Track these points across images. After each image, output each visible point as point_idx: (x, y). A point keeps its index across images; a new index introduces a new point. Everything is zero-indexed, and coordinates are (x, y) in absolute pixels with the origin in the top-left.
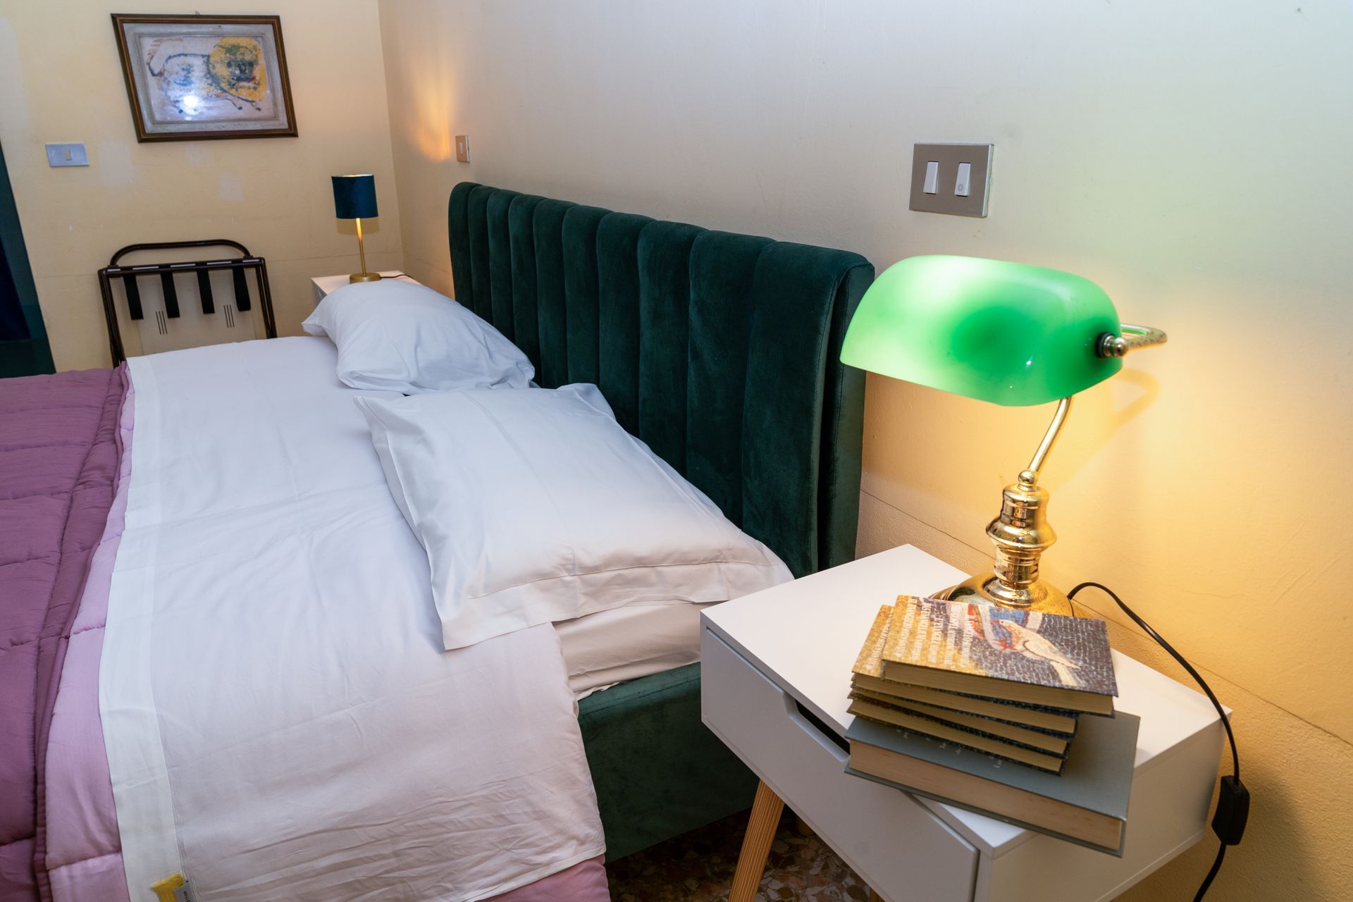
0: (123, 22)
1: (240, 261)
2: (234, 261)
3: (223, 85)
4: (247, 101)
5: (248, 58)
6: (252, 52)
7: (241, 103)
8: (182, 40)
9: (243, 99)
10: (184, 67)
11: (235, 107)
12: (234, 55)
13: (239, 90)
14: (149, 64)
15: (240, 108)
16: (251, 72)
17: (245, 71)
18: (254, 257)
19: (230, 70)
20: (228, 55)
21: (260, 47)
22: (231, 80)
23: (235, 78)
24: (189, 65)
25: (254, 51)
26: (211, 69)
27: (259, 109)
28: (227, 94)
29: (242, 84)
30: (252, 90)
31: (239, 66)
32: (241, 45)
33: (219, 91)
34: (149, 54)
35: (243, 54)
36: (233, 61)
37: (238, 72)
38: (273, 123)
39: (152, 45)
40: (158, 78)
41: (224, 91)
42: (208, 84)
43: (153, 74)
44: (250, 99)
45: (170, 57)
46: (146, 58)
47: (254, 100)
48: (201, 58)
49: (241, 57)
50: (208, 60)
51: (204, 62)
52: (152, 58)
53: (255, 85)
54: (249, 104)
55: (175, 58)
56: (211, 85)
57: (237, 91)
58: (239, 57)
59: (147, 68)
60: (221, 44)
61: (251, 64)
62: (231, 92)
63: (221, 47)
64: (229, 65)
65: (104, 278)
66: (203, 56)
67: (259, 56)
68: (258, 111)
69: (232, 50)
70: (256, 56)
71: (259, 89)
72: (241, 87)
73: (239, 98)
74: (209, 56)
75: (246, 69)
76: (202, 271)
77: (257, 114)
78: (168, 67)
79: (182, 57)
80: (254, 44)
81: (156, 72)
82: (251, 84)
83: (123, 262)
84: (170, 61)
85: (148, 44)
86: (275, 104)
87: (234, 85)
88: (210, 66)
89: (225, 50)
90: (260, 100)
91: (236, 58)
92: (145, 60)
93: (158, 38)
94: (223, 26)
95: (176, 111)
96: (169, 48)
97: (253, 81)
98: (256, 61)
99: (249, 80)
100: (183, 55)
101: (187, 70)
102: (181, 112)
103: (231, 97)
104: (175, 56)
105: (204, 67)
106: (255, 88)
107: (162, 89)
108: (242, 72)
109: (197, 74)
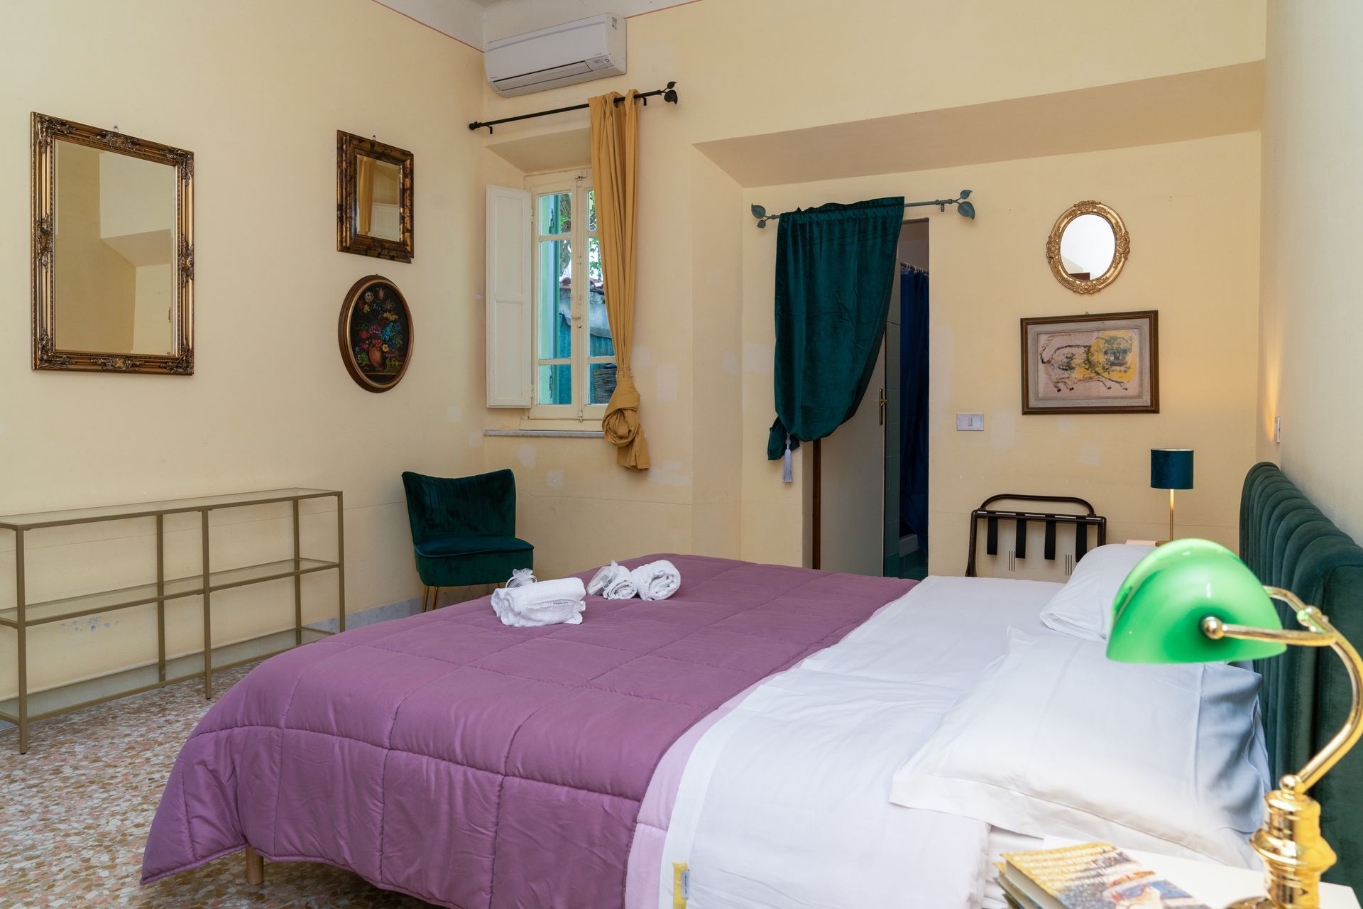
0: (1028, 324)
1: (1083, 517)
2: (1078, 517)
3: (1097, 369)
4: (1117, 382)
5: (1123, 346)
6: (1127, 342)
7: (1109, 383)
8: (1070, 335)
9: (1113, 381)
10: (1069, 356)
11: (1105, 387)
12: (1111, 345)
13: (1111, 373)
14: (1041, 354)
15: (1109, 388)
16: (1124, 358)
18: (1097, 515)
19: (1106, 357)
20: (1106, 345)
21: (1135, 337)
23: (1109, 364)
24: (1073, 354)
25: (1129, 341)
26: (1090, 356)
27: (1126, 389)
28: (1100, 377)
29: (1114, 368)
30: (1122, 373)
31: (1114, 353)
32: (1119, 336)
33: (1094, 375)
34: (1043, 347)
35: (1119, 344)
36: (1110, 350)
37: (1112, 358)
38: (1137, 400)
39: (1046, 340)
40: (1046, 364)
41: (1098, 374)
42: (1085, 369)
43: (1043, 362)
44: (1119, 381)
45: (1059, 349)
46: (1040, 350)
47: (1123, 381)
48: (1083, 348)
49: (1117, 347)
50: (1089, 350)
51: (1085, 351)
52: (1044, 350)
53: (1126, 369)
54: (1117, 385)
55: (1062, 349)
56: (1088, 369)
57: (1109, 374)
58: (1115, 346)
59: (1039, 357)
60: (1102, 336)
61: (1125, 352)
62: (1103, 375)
63: (1102, 339)
64: (1106, 353)
65: (976, 517)
66: (1085, 347)
67: (1134, 344)
68: (1125, 391)
69: (1110, 341)
70: (1131, 344)
71: (1128, 373)
72: (1113, 371)
73: (1110, 379)
74: (1090, 347)
75: (1119, 356)
76: (1051, 523)
77: (1124, 393)
78: (1055, 356)
79: (1068, 348)
80: (1131, 335)
81: (1045, 361)
82: (1122, 368)
83: (990, 507)
84: (1058, 352)
85: (1043, 339)
86: (1141, 385)
87: (1108, 369)
88: (1090, 354)
89: (1104, 341)
90: (1128, 382)
91: (1112, 348)
92: (1039, 352)
93: (1052, 334)
94: (1106, 322)
95: (1056, 390)
96: (1058, 341)
97: (1124, 366)
98: (1130, 350)
99: (1120, 365)
100: (1069, 346)
101: (1071, 358)
102: (1059, 390)
103: (1103, 379)
104: (1063, 347)
105: (1085, 355)
106: (1125, 372)
107: (1048, 373)
108: (1116, 358)
109: (1078, 361)
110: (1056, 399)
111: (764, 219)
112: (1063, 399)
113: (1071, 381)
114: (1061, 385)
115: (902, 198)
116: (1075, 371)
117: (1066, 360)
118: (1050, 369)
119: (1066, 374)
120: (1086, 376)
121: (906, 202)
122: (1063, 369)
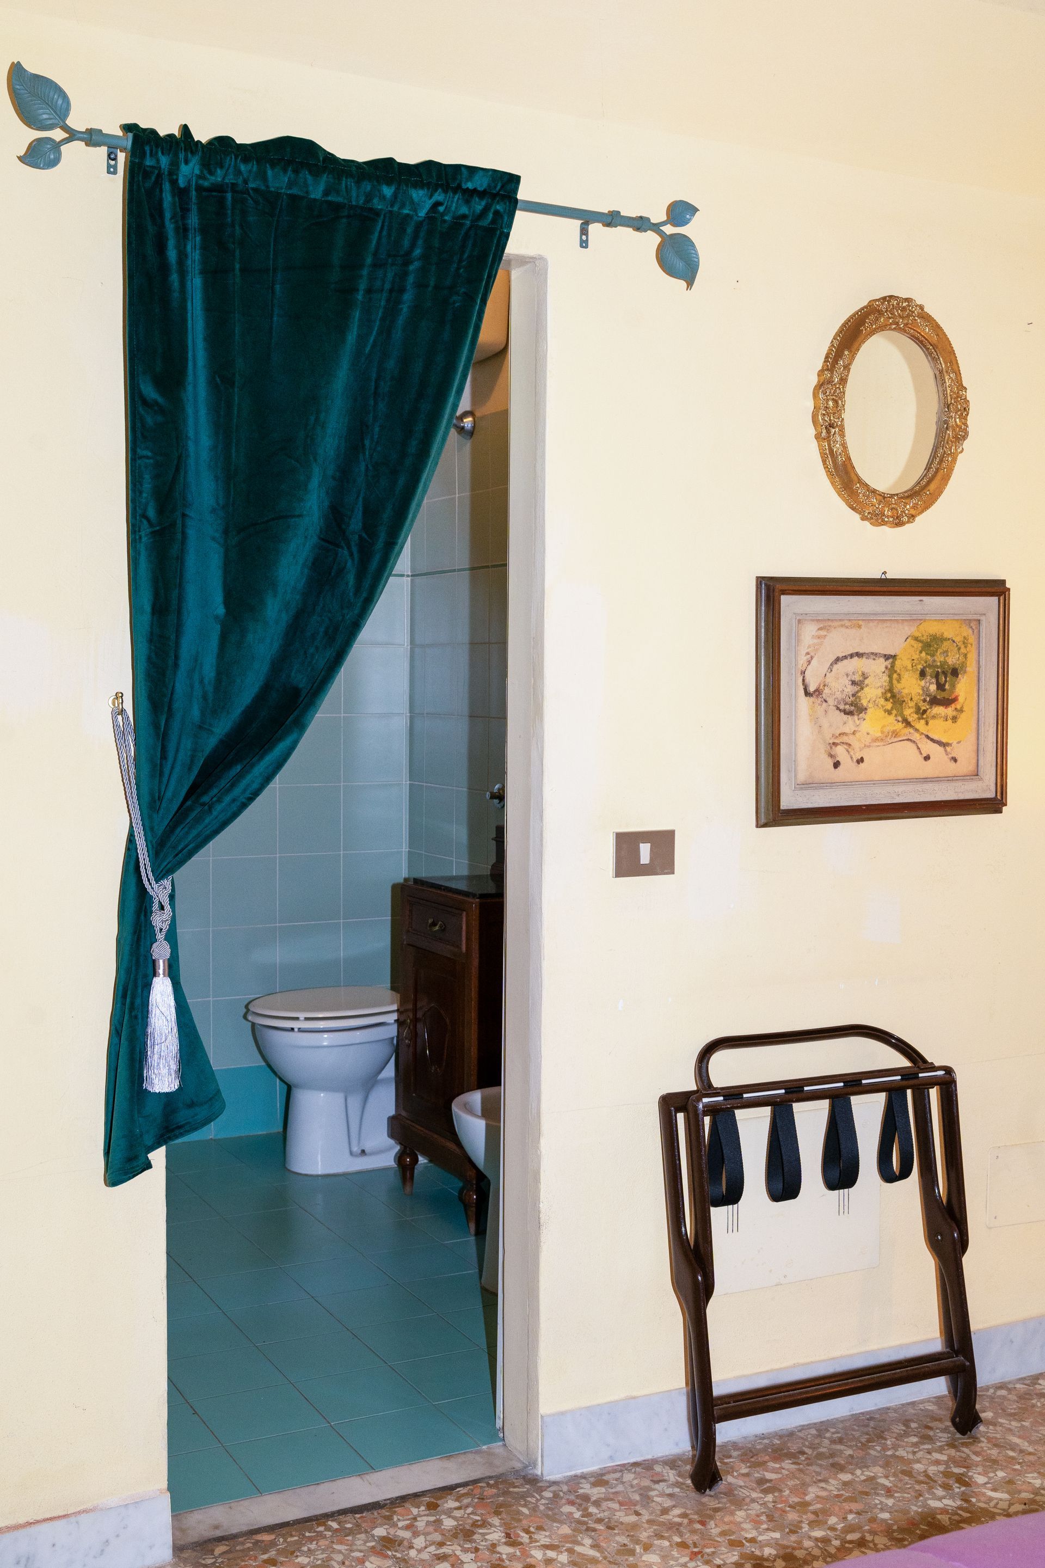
0: (784, 592)
1: (904, 1073)
2: (904, 1076)
5: (952, 660)
6: (959, 649)
8: (860, 627)
10: (857, 678)
11: (920, 756)
12: (933, 656)
13: (931, 722)
14: (803, 673)
15: (927, 758)
16: (953, 686)
17: (944, 685)
19: (923, 683)
20: (923, 654)
21: (972, 639)
22: (921, 704)
23: (928, 699)
24: (863, 674)
25: (963, 646)
26: (895, 682)
27: (955, 760)
28: (911, 730)
30: (950, 721)
31: (937, 676)
32: (946, 635)
33: (900, 725)
34: (808, 653)
35: (946, 653)
36: (929, 666)
37: (933, 688)
38: (976, 784)
39: (813, 637)
40: (812, 699)
41: (907, 723)
42: (886, 711)
43: (807, 693)
44: (944, 741)
45: (838, 660)
47: (950, 742)
48: (882, 660)
49: (942, 659)
51: (886, 668)
52: (809, 662)
53: (955, 713)
54: (941, 749)
55: (845, 662)
56: (889, 713)
57: (927, 723)
58: (939, 658)
60: (917, 634)
61: (955, 672)
62: (917, 726)
63: (916, 639)
64: (923, 674)
66: (887, 657)
67: (968, 656)
68: (953, 763)
69: (930, 644)
70: (965, 656)
71: (959, 721)
73: (928, 737)
74: (894, 657)
75: (946, 681)
76: (842, 1095)
77: (952, 769)
78: (829, 679)
80: (965, 634)
81: (812, 689)
82: (950, 711)
84: (835, 667)
85: (809, 633)
86: (980, 751)
87: (925, 711)
88: (895, 676)
89: (920, 645)
90: (959, 742)
91: (934, 661)
92: (800, 668)
93: (826, 623)
94: (926, 599)
95: (830, 763)
96: (840, 642)
97: (953, 705)
98: (963, 665)
99: (947, 702)
100: (859, 655)
101: (859, 684)
102: (837, 765)
103: (916, 736)
104: (845, 657)
105: (886, 678)
106: (954, 719)
107: (815, 720)
108: (940, 687)
109: (872, 693)
110: (832, 784)
111: (57, 134)
112: (845, 784)
113: (859, 740)
114: (840, 751)
115: (514, 180)
116: (867, 717)
117: (850, 689)
118: (820, 710)
119: (850, 723)
120: (886, 730)
121: (523, 194)
122: (847, 713)
